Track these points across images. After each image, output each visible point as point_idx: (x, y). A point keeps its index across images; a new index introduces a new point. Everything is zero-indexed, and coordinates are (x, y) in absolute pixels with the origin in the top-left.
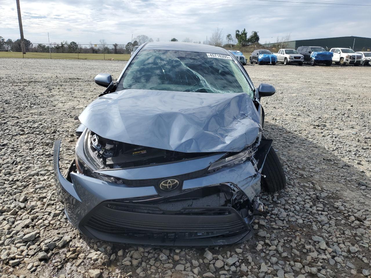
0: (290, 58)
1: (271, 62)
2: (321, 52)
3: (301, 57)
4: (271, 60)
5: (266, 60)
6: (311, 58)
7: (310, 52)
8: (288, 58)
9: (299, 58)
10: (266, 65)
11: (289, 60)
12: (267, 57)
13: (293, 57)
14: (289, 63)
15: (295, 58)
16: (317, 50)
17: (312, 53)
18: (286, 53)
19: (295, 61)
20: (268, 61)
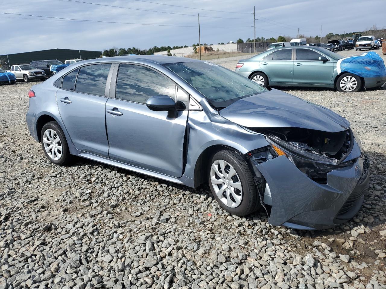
0: (31, 75)
1: (10, 81)
2: (60, 65)
3: (42, 72)
4: (9, 79)
5: (3, 79)
6: (52, 71)
7: (48, 66)
8: (28, 75)
9: (40, 73)
10: (6, 85)
11: (29, 76)
12: (3, 76)
13: (34, 73)
14: (30, 80)
15: (36, 73)
16: (54, 63)
17: (51, 66)
18: (23, 69)
19: (37, 77)
20: (5, 80)
